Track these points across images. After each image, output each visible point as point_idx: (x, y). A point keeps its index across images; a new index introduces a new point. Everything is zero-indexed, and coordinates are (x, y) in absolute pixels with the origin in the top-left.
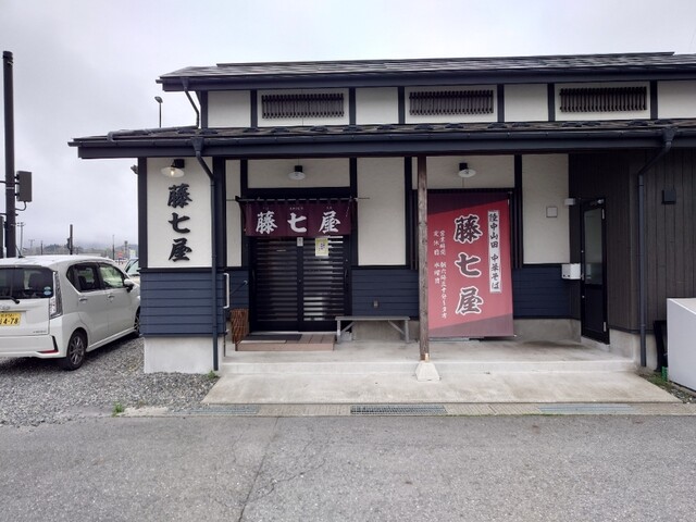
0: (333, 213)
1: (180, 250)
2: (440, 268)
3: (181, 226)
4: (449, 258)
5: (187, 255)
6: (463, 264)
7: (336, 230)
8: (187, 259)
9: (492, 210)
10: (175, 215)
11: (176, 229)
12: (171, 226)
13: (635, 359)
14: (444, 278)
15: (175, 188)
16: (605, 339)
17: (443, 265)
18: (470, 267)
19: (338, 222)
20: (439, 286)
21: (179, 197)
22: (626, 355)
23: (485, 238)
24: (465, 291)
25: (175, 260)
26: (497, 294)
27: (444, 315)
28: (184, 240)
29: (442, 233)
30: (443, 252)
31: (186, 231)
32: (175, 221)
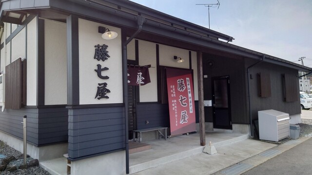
0: (141, 73)
1: (102, 91)
2: (174, 103)
3: (104, 74)
4: (177, 98)
5: (108, 95)
6: (181, 101)
7: (143, 83)
8: (107, 97)
9: (188, 77)
10: (99, 66)
11: (100, 76)
12: (96, 73)
13: (248, 134)
14: (176, 107)
15: (98, 46)
16: (231, 128)
17: (175, 101)
18: (184, 102)
19: (143, 78)
20: (174, 111)
21: (101, 53)
22: (243, 133)
23: (187, 89)
24: (183, 113)
25: (99, 99)
26: (191, 114)
27: (177, 124)
28: (105, 84)
29: (174, 86)
30: (175, 95)
31: (107, 78)
32: (99, 70)
